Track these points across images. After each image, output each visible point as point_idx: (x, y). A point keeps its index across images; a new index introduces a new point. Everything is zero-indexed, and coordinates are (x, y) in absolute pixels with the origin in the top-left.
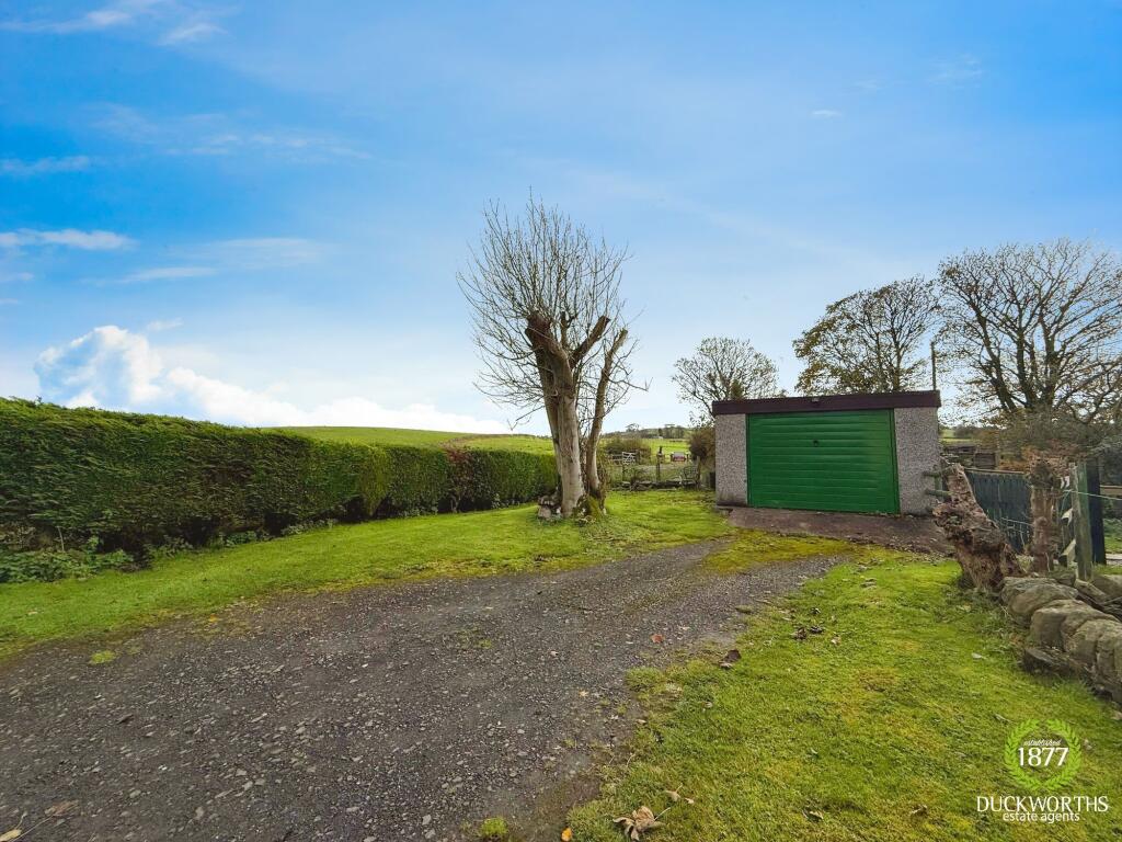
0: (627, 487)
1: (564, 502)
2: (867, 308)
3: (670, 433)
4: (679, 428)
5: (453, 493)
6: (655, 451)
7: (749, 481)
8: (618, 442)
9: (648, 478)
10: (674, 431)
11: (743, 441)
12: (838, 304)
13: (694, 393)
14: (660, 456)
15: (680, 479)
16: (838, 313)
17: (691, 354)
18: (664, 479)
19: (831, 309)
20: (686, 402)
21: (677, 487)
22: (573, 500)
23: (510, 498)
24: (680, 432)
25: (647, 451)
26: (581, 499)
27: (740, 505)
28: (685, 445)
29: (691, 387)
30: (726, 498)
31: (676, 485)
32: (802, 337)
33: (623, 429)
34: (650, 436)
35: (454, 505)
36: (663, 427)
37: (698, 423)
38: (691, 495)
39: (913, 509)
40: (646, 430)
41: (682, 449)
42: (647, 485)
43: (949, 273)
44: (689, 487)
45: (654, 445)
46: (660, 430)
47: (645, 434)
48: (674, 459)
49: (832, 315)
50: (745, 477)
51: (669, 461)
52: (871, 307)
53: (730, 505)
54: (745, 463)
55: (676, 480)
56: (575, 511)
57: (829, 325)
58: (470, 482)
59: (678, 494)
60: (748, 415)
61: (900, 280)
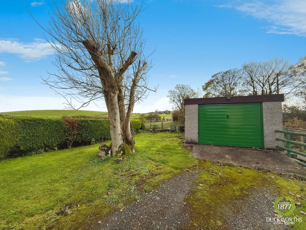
0: (151, 131)
1: (112, 148)
2: (223, 76)
3: (167, 112)
4: (169, 111)
5: (68, 139)
6: (162, 118)
7: (199, 133)
8: (152, 115)
9: (159, 128)
10: (168, 112)
11: (197, 116)
12: (215, 75)
13: (174, 101)
14: (164, 119)
15: (169, 129)
16: (214, 78)
17: (173, 89)
18: (164, 128)
19: (213, 77)
20: (171, 103)
21: (168, 131)
22: (116, 147)
23: (101, 139)
24: (169, 112)
25: (160, 118)
26: (120, 147)
27: (195, 143)
28: (171, 116)
29: (173, 99)
30: (189, 140)
31: (168, 130)
32: (205, 85)
33: (154, 111)
34: (161, 113)
35: (70, 145)
36: (165, 111)
37: (175, 109)
38: (174, 135)
39: (270, 147)
40: (160, 112)
41: (170, 117)
42: (158, 131)
43: (245, 67)
44: (173, 131)
45: (162, 116)
46: (164, 112)
47: (160, 113)
48: (167, 120)
49: (213, 79)
50: (197, 131)
51: (166, 120)
52: (224, 76)
53: (191, 143)
54: (197, 125)
55: (168, 129)
56: (118, 152)
57: (212, 81)
58: (78, 134)
59: (168, 134)
60: (199, 104)
61: (232, 69)
